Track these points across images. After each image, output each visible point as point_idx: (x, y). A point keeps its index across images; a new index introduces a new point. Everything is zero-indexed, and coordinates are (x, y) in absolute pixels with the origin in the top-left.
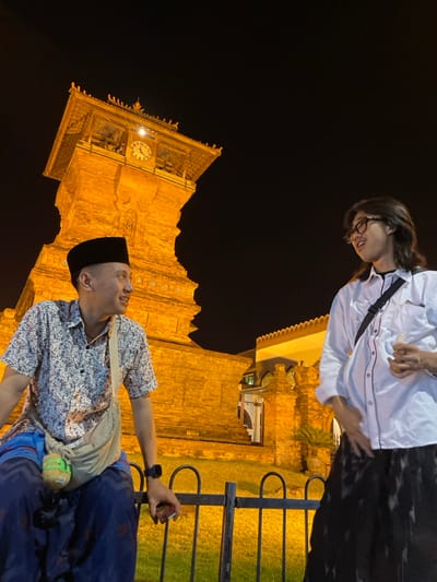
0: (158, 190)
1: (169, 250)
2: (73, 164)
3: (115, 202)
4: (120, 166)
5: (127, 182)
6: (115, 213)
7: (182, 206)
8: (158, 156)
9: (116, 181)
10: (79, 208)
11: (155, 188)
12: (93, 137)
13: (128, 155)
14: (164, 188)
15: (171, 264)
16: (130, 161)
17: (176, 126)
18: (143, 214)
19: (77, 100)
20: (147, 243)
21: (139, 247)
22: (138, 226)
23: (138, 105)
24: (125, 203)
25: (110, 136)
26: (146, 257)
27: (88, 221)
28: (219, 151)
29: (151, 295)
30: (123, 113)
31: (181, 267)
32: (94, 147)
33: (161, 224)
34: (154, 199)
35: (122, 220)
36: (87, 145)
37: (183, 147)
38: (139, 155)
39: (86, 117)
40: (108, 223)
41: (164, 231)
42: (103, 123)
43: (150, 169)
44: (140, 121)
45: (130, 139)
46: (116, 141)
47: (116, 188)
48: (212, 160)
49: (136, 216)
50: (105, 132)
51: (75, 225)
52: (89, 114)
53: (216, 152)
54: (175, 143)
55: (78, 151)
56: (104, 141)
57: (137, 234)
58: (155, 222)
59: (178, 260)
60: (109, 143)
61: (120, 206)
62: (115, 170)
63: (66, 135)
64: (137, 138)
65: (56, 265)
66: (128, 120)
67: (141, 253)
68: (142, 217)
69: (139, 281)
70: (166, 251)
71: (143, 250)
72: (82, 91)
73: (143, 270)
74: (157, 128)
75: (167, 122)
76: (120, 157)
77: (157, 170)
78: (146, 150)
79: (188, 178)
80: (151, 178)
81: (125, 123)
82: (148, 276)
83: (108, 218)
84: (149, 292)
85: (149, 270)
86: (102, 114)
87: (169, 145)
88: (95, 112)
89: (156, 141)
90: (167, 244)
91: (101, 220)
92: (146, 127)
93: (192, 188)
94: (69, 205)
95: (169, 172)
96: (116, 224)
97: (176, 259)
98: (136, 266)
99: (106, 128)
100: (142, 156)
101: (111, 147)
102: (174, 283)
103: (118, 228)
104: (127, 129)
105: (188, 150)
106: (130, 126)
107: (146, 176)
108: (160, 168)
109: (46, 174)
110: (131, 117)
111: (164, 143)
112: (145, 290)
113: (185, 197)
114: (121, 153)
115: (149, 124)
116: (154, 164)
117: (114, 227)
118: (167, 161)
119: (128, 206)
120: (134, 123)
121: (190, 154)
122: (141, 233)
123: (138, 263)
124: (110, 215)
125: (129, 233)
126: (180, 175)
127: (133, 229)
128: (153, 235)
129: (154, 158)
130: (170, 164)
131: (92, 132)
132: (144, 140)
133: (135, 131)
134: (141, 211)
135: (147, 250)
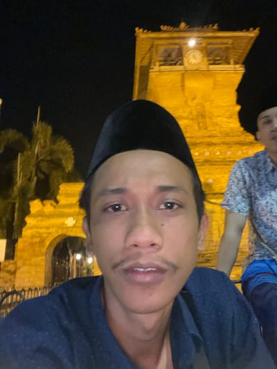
0: (215, 81)
1: (235, 124)
2: (151, 86)
3: (186, 101)
4: (183, 75)
5: (192, 84)
6: (188, 110)
7: (236, 87)
8: (208, 56)
9: (183, 86)
11: (212, 81)
12: (160, 61)
13: (186, 64)
14: (219, 78)
15: (239, 134)
16: (188, 68)
17: (215, 27)
18: (208, 103)
19: (143, 39)
20: (217, 124)
21: (212, 129)
22: (207, 113)
24: (193, 100)
25: (169, 55)
26: (219, 135)
28: (257, 30)
29: (230, 161)
30: (175, 35)
31: (248, 134)
32: (163, 67)
33: (223, 107)
34: (213, 89)
35: (194, 113)
36: (156, 68)
37: (225, 41)
38: (193, 61)
39: (150, 49)
40: (185, 118)
41: (227, 111)
42: (162, 49)
43: (204, 67)
44: (188, 34)
45: (184, 51)
46: (174, 58)
47: (183, 90)
48: (252, 41)
49: (203, 107)
50: (166, 54)
52: (152, 46)
53: (253, 34)
54: (219, 40)
55: (152, 75)
56: (167, 60)
57: (208, 120)
58: (218, 107)
59: (245, 129)
61: (190, 103)
62: (179, 78)
63: (141, 67)
64: (189, 49)
66: (180, 38)
67: (214, 132)
68: (207, 105)
69: (218, 153)
70: (232, 125)
71: (215, 130)
72: (143, 31)
73: (219, 144)
74: (202, 34)
75: (208, 27)
76: (180, 68)
77: (211, 66)
78: (198, 55)
79: (236, 63)
80: (206, 74)
81: (178, 41)
82: (224, 148)
84: (228, 159)
85: (224, 143)
86: (161, 42)
87: (217, 44)
88: (156, 42)
89: (204, 45)
90: (232, 120)
92: (194, 37)
93: (241, 70)
95: (219, 64)
96: (191, 117)
97: (242, 129)
98: (213, 144)
99: (166, 51)
100: (196, 61)
101: (173, 63)
102: (245, 147)
103: (193, 119)
104: (180, 46)
107: (203, 74)
108: (211, 64)
109: (135, 99)
110: (181, 35)
111: (210, 44)
112: (225, 159)
113: (238, 79)
114: (180, 64)
115: (196, 34)
116: (206, 63)
117: (190, 120)
118: (215, 56)
119: (195, 101)
120: (184, 38)
121: (232, 44)
122: (211, 118)
123: (214, 140)
124: (184, 112)
125: (201, 120)
126: (229, 63)
127: (203, 116)
128: (220, 116)
129: (205, 59)
130: (218, 58)
131: (158, 57)
132: (195, 48)
133: (186, 44)
134: (206, 101)
135: (218, 129)
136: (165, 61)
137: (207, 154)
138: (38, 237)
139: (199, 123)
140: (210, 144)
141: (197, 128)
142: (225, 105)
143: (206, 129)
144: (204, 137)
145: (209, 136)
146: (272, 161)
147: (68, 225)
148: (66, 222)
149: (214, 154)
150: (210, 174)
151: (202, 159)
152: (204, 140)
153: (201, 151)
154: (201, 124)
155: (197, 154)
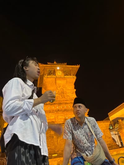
0: (67, 81)
2: (44, 82)
3: (57, 88)
4: (56, 78)
5: (58, 82)
6: (58, 91)
7: (74, 83)
8: (64, 73)
9: (56, 82)
12: (47, 74)
13: (56, 75)
14: (68, 80)
16: (58, 76)
17: (66, 64)
18: (65, 89)
19: (41, 67)
20: (68, 96)
22: (64, 92)
23: (55, 62)
25: (51, 72)
26: (69, 100)
28: (79, 65)
30: (52, 66)
32: (48, 76)
33: (70, 90)
34: (66, 83)
35: (60, 92)
36: (46, 76)
37: (69, 68)
38: (59, 74)
39: (44, 70)
41: (71, 91)
42: (48, 70)
43: (63, 76)
45: (56, 71)
46: (53, 73)
47: (56, 84)
48: (78, 69)
49: (63, 90)
50: (49, 71)
52: (44, 69)
53: (78, 66)
55: (44, 78)
56: (50, 74)
57: (65, 94)
58: (68, 90)
60: (51, 74)
61: (58, 89)
62: (54, 80)
65: (47, 109)
66: (54, 67)
69: (69, 107)
70: (73, 96)
72: (41, 64)
73: (69, 103)
74: (61, 66)
75: (63, 63)
76: (55, 76)
78: (61, 72)
79: (73, 75)
80: (64, 78)
81: (53, 68)
86: (48, 68)
87: (67, 69)
88: (46, 68)
89: (62, 69)
90: (74, 94)
92: (59, 67)
93: (75, 77)
95: (68, 75)
99: (49, 70)
101: (52, 74)
103: (59, 94)
105: (71, 68)
106: (55, 68)
107: (62, 79)
108: (65, 75)
109: (38, 86)
110: (55, 66)
112: (72, 109)
113: (74, 80)
115: (59, 66)
117: (58, 94)
118: (66, 73)
119: (60, 88)
120: (56, 67)
122: (66, 94)
123: (68, 102)
124: (56, 91)
126: (71, 75)
127: (63, 93)
128: (69, 93)
131: (46, 73)
132: (59, 70)
133: (56, 69)
134: (64, 88)
135: (69, 98)
136: (49, 74)
137: (65, 107)
140: (66, 103)
141: (61, 97)
143: (65, 98)
144: (64, 101)
145: (66, 100)
146: (77, 121)
149: (68, 107)
150: (66, 115)
151: (64, 109)
152: (64, 102)
153: (63, 106)
154: (63, 96)
155: (61, 107)
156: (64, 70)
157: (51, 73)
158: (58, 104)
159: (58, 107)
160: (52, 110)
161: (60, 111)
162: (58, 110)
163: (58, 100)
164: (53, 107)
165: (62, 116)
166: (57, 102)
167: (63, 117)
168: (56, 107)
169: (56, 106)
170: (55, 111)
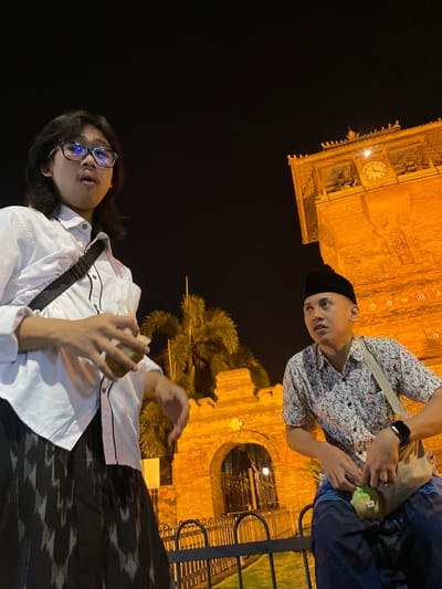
0: (411, 195)
2: (321, 221)
3: (374, 231)
4: (363, 197)
5: (375, 206)
6: (379, 241)
8: (394, 164)
9: (365, 212)
10: (344, 254)
11: (407, 195)
12: (326, 187)
13: (364, 182)
14: (417, 189)
16: (369, 186)
17: (397, 125)
18: (408, 227)
19: (298, 166)
20: (428, 252)
21: (421, 260)
22: (409, 241)
23: (351, 133)
24: (384, 226)
25: (341, 176)
26: (433, 267)
27: (359, 261)
30: (341, 150)
32: (331, 195)
33: (433, 226)
34: (412, 205)
35: (390, 244)
36: (324, 197)
37: (415, 139)
38: (374, 176)
39: (312, 175)
40: (377, 254)
42: (329, 170)
43: (392, 180)
44: (359, 145)
45: (359, 166)
46: (346, 178)
47: (368, 217)
49: (402, 232)
50: (336, 176)
51: (349, 271)
52: (314, 171)
54: (404, 141)
55: (320, 207)
57: (411, 248)
58: (424, 228)
60: (343, 183)
61: (381, 232)
62: (359, 203)
63: (304, 201)
64: (365, 162)
66: (348, 152)
67: (425, 264)
68: (408, 230)
69: (439, 294)
71: (427, 261)
72: (298, 157)
74: (378, 140)
75: (386, 128)
76: (356, 189)
77: (400, 177)
78: (380, 166)
79: (437, 163)
80: (398, 188)
81: (347, 157)
83: (376, 249)
86: (324, 164)
87: (400, 147)
88: (317, 166)
89: (384, 153)
91: (370, 255)
92: (367, 147)
94: (335, 258)
95: (414, 171)
96: (386, 250)
98: (427, 281)
99: (334, 172)
100: (378, 175)
101: (347, 186)
103: (390, 253)
104: (352, 161)
105: (422, 138)
106: (353, 156)
107: (391, 190)
108: (403, 173)
109: (306, 241)
110: (351, 148)
111: (394, 148)
114: (357, 185)
115: (370, 142)
116: (394, 174)
117: (386, 254)
118: (406, 163)
119: (389, 227)
120: (360, 149)
121: (427, 141)
122: (416, 246)
123: (429, 276)
124: (375, 245)
125: (402, 251)
126: (426, 166)
127: (405, 245)
128: (430, 240)
129: (391, 169)
130: (411, 163)
131: (324, 183)
132: (372, 159)
133: (361, 157)
134: (404, 224)
135: (431, 258)
136: (337, 184)
137: (422, 297)
138: (197, 450)
139: (399, 257)
140: (422, 283)
141: (399, 264)
142: (434, 222)
143: (414, 262)
144: (410, 274)
145: (419, 272)
147: (234, 429)
148: (230, 425)
149: (433, 296)
150: (431, 326)
151: (415, 306)
152: (412, 279)
153: (412, 295)
154: (404, 257)
155: (406, 300)
156: (391, 153)
157: (341, 181)
158: (392, 290)
159: (390, 303)
160: (369, 316)
161: (403, 313)
162: (395, 313)
163: (387, 275)
164: (373, 305)
165: (414, 330)
166: (383, 284)
167: (416, 334)
168: (385, 302)
169: (381, 298)
170: (384, 317)
